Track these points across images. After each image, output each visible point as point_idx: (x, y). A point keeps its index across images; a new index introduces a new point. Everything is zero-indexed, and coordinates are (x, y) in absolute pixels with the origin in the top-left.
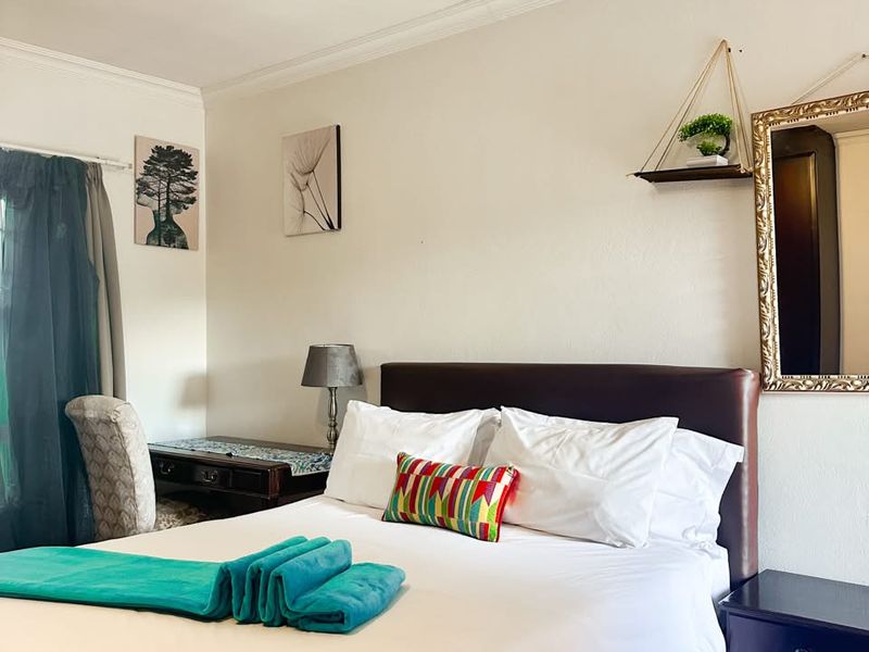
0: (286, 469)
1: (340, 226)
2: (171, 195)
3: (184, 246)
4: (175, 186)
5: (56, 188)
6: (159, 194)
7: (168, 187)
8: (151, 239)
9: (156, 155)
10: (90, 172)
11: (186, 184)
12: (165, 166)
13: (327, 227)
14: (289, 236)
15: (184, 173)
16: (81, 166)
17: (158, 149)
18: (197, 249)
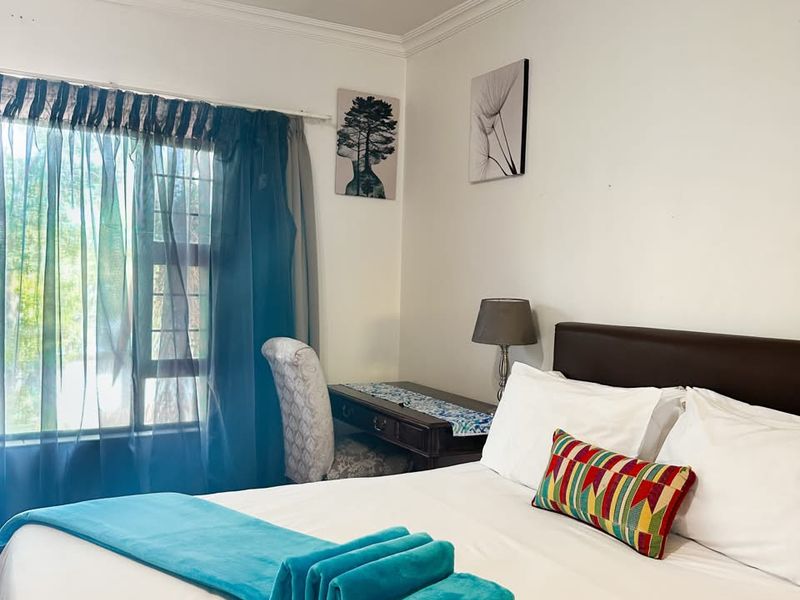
0: (448, 427)
1: (523, 171)
2: (370, 145)
3: (382, 196)
4: (374, 137)
5: (258, 140)
6: (359, 144)
7: (368, 138)
8: (350, 189)
9: (356, 106)
10: (292, 125)
11: (385, 134)
12: (365, 117)
13: (509, 173)
14: (475, 183)
15: (383, 123)
16: (284, 119)
17: (359, 100)
18: (393, 198)
